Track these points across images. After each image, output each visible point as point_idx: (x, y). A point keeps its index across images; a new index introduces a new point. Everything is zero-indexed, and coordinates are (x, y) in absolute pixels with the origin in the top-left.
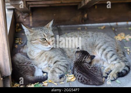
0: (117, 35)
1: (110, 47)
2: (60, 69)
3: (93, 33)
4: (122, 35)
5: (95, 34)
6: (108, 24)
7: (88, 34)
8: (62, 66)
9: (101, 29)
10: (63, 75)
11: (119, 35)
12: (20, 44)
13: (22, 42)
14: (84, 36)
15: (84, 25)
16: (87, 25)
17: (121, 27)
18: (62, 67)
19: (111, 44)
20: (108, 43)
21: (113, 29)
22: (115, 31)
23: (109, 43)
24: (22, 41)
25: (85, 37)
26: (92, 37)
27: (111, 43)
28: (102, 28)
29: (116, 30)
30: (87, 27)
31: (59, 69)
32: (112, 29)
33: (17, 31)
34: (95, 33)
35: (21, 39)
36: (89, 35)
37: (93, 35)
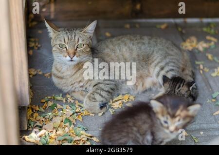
0: (184, 41)
1: (172, 64)
2: (102, 96)
3: (150, 39)
4: (193, 42)
5: (154, 41)
6: (172, 20)
7: (143, 39)
8: (105, 91)
9: (160, 28)
10: (105, 103)
11: (188, 40)
12: (37, 48)
13: (39, 46)
14: (136, 41)
15: (135, 21)
16: (139, 21)
17: (192, 26)
18: (105, 93)
19: (174, 59)
20: (170, 57)
21: (180, 29)
22: (182, 34)
23: (172, 57)
24: (38, 44)
25: (138, 43)
26: (149, 45)
27: (175, 57)
28: (163, 27)
29: (184, 32)
30: (139, 24)
31: (100, 95)
32: (178, 29)
33: (30, 25)
34: (154, 39)
35: (37, 40)
36: (144, 41)
37: (151, 41)
